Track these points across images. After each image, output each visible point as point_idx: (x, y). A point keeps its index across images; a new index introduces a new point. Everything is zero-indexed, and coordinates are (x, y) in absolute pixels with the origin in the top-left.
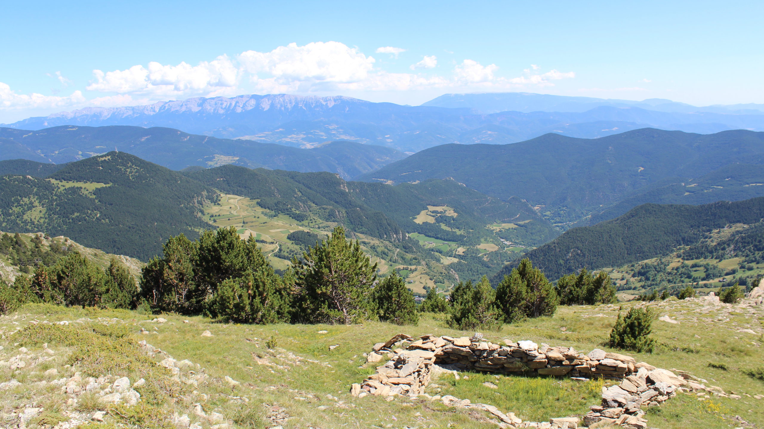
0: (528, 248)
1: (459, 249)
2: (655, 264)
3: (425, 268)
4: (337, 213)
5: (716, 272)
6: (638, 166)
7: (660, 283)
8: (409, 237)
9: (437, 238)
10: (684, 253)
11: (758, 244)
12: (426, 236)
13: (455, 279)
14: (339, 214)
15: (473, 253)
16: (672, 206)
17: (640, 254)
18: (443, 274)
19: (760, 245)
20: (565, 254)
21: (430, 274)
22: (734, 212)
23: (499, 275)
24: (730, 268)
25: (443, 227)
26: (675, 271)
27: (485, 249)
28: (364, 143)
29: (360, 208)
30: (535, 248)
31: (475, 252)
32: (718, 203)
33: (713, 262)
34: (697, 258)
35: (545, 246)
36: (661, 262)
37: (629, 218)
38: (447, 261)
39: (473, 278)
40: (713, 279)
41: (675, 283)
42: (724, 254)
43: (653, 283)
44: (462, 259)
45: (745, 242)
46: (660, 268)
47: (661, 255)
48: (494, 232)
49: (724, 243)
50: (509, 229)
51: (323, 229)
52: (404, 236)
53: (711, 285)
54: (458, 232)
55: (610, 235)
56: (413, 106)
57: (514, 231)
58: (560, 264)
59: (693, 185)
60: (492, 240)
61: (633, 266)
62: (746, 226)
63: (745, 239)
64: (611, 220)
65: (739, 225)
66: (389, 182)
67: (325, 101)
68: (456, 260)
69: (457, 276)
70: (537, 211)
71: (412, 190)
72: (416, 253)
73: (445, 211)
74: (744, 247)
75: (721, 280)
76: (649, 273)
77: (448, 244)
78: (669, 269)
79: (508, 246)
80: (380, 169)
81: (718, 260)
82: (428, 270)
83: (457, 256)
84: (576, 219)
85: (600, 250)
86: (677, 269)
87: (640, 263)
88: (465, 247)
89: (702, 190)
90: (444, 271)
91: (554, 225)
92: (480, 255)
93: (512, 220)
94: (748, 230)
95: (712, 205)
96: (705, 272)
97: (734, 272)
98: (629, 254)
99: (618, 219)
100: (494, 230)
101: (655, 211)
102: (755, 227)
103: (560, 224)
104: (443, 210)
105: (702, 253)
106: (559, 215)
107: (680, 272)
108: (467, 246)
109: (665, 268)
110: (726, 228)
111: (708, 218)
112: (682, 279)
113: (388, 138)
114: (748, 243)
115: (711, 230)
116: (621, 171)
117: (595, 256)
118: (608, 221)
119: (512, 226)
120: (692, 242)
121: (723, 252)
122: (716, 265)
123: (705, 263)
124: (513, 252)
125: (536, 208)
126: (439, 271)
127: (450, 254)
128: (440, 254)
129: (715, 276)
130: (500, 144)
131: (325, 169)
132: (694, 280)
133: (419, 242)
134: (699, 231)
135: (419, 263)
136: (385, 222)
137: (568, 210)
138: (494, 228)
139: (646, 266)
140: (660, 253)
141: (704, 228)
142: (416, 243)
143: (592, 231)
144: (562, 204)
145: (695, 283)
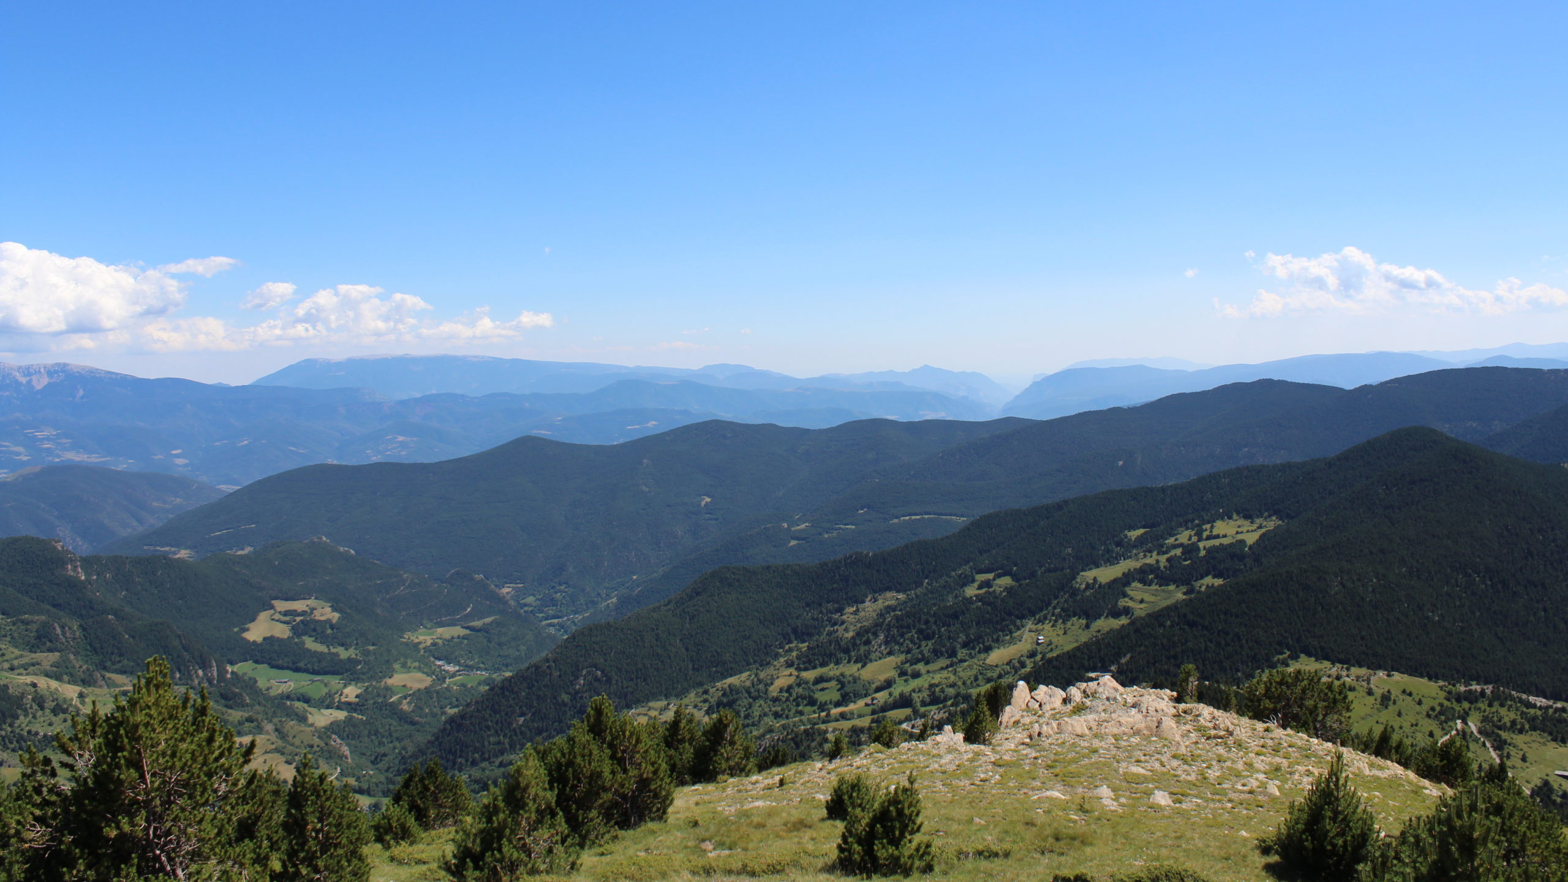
0: (494, 676)
1: (347, 691)
2: (748, 684)
3: (273, 737)
4: (59, 631)
5: (858, 687)
6: (700, 496)
7: (759, 722)
8: (233, 673)
9: (297, 670)
10: (798, 657)
11: (924, 627)
12: (273, 667)
13: (342, 757)
14: (64, 634)
15: (378, 695)
16: (768, 567)
17: (716, 667)
18: (316, 749)
19: (928, 628)
20: (571, 682)
21: (286, 751)
22: (878, 571)
23: (437, 739)
24: (882, 677)
25: (310, 644)
26: (786, 695)
27: (404, 686)
28: (122, 467)
29: (116, 615)
30: (508, 674)
31: (382, 693)
32: (851, 557)
33: (851, 669)
34: (823, 665)
35: (528, 668)
36: (759, 680)
37: (691, 598)
38: (322, 718)
39: (382, 750)
40: (855, 702)
41: (787, 717)
42: (869, 652)
43: (747, 721)
44: (355, 711)
45: (902, 627)
46: (758, 691)
47: (757, 665)
48: (422, 646)
49: (867, 631)
50: (453, 638)
51: (22, 671)
52: (222, 672)
53: (852, 713)
54: (344, 654)
55: (657, 635)
56: (233, 385)
57: (461, 643)
58: (563, 701)
59: (803, 526)
60: (417, 664)
61: (706, 692)
62: (901, 596)
63: (902, 620)
64: (657, 604)
65: (889, 594)
66: (183, 554)
67: (25, 376)
68: (341, 715)
69: (346, 750)
70: (508, 597)
71: (237, 569)
72: (252, 706)
73: (313, 609)
74: (902, 635)
75: (869, 702)
76: (738, 703)
77: (322, 681)
78: (773, 690)
79: (453, 675)
80: (161, 524)
81: (859, 665)
82: (280, 743)
83: (344, 707)
84: (588, 608)
85: (640, 665)
86: (789, 689)
87: (719, 684)
88: (359, 685)
89: (820, 534)
90: (316, 741)
91: (544, 623)
92: (394, 699)
93: (458, 620)
94: (905, 602)
95: (840, 562)
96: (838, 690)
97: (888, 684)
98: (697, 670)
99: (669, 602)
100: (420, 643)
101: (738, 580)
102: (917, 597)
103: (556, 621)
104: (307, 609)
105: (831, 655)
106: (553, 602)
107: (794, 695)
108: (363, 681)
109: (767, 690)
110: (867, 603)
111: (835, 586)
112: (800, 708)
113: (178, 456)
114: (908, 627)
115: (843, 609)
116: (669, 506)
117: (632, 680)
118: (651, 606)
119: (458, 631)
120: (811, 635)
121: (866, 648)
122: (857, 674)
123: (838, 673)
124: (463, 685)
125: (505, 590)
126: (306, 743)
127: (326, 703)
128: (306, 705)
129: (858, 696)
130: (426, 461)
131: (24, 529)
132: (822, 707)
133: (256, 681)
134: (821, 612)
135: (260, 729)
136: (176, 643)
137: (570, 590)
138: (421, 638)
139: (731, 690)
140: (755, 662)
141: (830, 606)
142: (250, 685)
143: (622, 630)
144: (557, 580)
145: (823, 714)
